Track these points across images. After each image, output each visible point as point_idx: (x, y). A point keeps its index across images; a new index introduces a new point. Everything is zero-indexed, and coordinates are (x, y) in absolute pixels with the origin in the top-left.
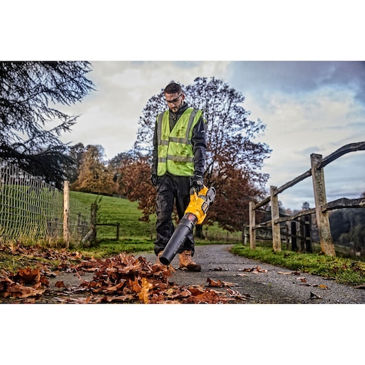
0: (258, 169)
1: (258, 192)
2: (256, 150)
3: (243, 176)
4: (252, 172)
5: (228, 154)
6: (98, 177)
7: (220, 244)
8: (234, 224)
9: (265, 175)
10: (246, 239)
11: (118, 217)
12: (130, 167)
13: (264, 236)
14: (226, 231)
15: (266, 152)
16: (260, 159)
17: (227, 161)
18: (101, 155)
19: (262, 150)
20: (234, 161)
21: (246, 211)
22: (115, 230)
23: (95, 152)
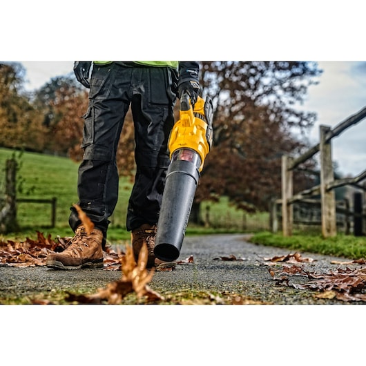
0: (297, 103)
1: (298, 144)
2: (296, 70)
3: (272, 117)
4: (287, 111)
5: (245, 78)
6: (15, 121)
7: (232, 233)
8: (255, 200)
9: (309, 115)
10: (276, 224)
11: (52, 190)
12: (72, 101)
13: (307, 220)
14: (241, 212)
15: (313, 73)
16: (302, 87)
17: (244, 90)
18: (20, 80)
19: (305, 71)
20: (255, 89)
21: (276, 177)
22: (49, 211)
23: (11, 76)
